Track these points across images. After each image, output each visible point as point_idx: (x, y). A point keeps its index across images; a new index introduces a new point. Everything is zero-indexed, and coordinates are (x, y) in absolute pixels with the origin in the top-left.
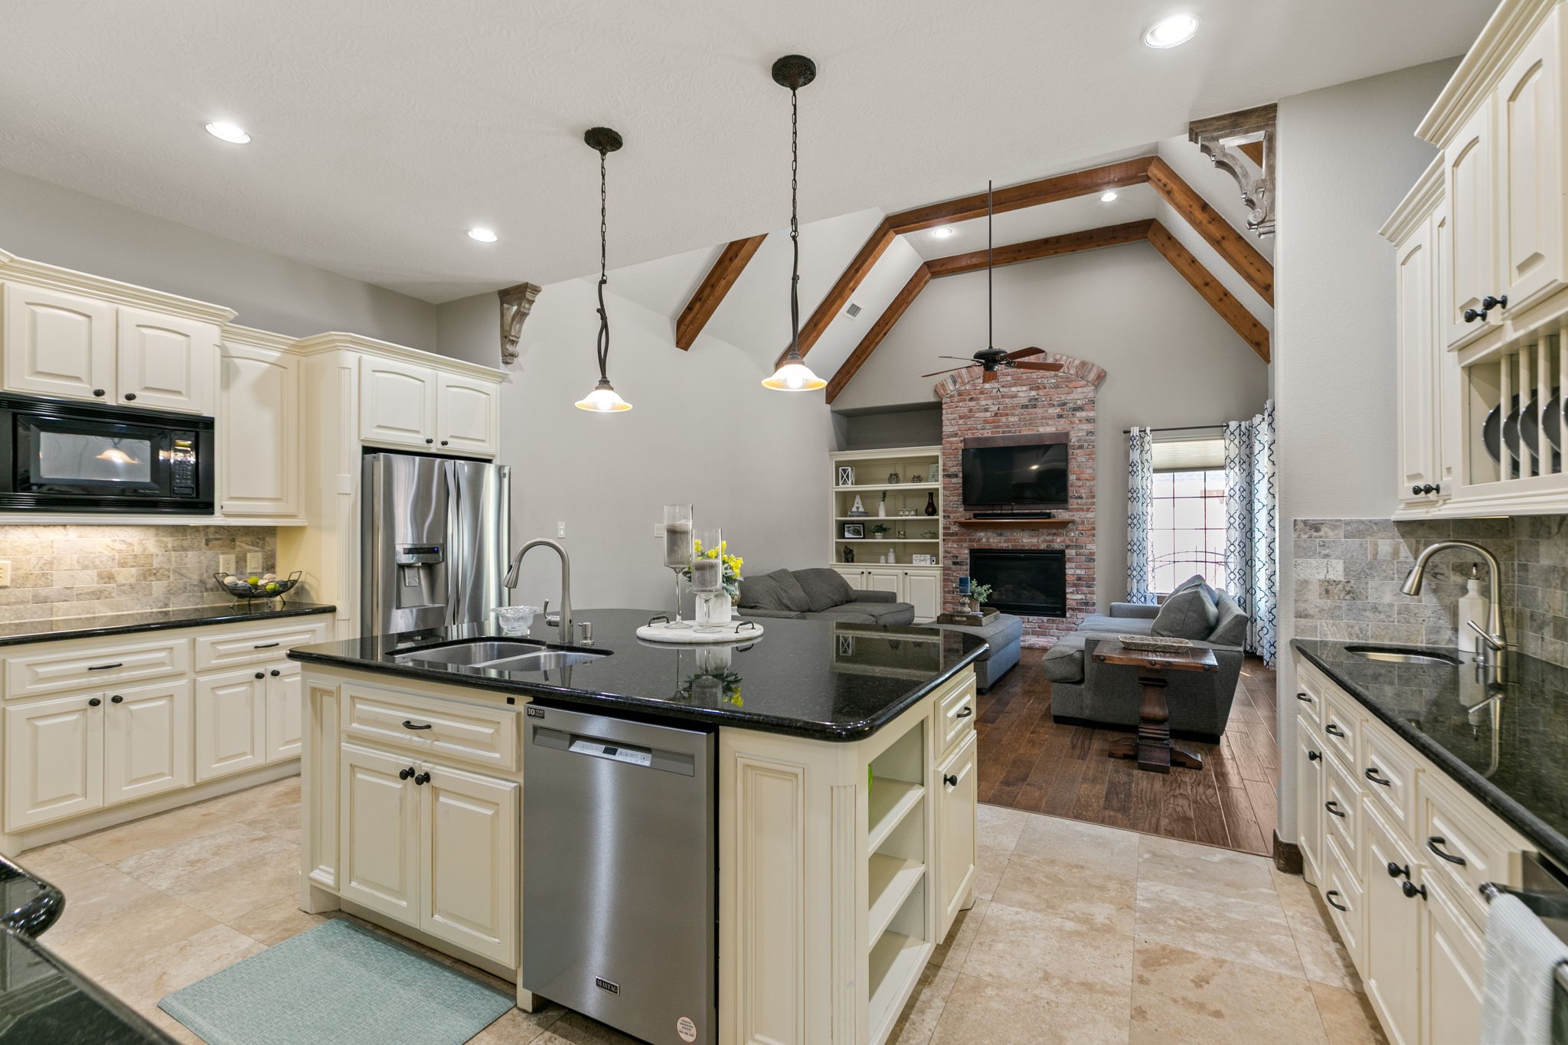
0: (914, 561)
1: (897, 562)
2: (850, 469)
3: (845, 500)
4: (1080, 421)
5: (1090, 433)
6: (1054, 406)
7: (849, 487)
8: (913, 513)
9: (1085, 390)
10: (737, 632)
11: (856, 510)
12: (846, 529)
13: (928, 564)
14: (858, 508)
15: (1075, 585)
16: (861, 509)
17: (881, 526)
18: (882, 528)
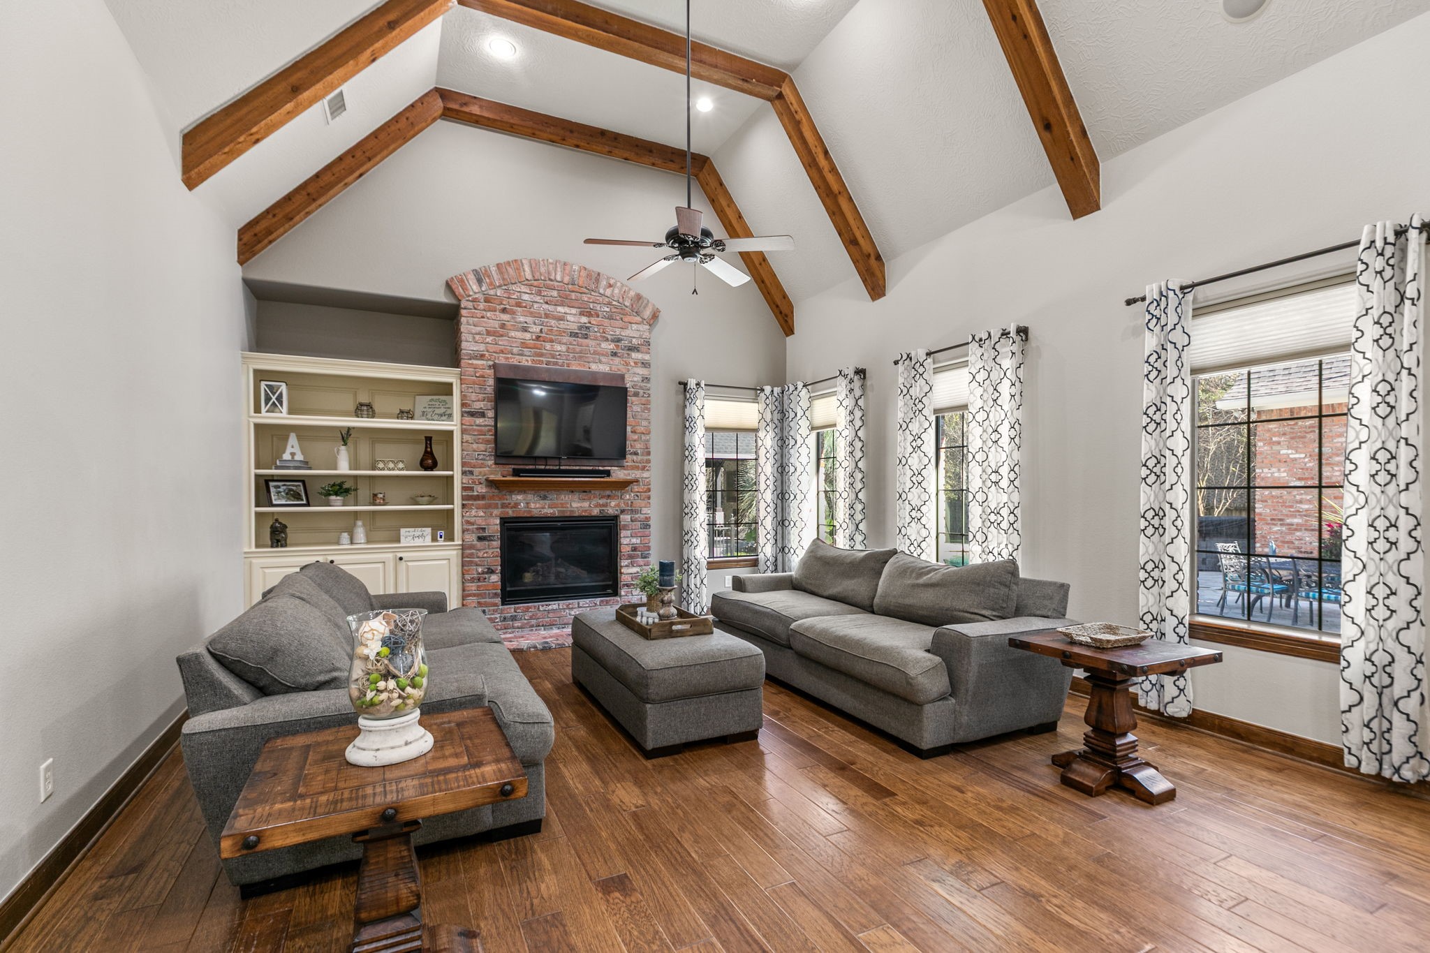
0: (402, 539)
1: (368, 542)
2: (283, 388)
3: (269, 438)
4: (635, 363)
5: (646, 379)
6: (607, 340)
7: (282, 417)
8: (401, 465)
9: (641, 327)
11: (289, 458)
12: (272, 490)
13: (428, 541)
14: (293, 454)
15: (630, 557)
16: (299, 457)
17: (340, 485)
18: (340, 488)
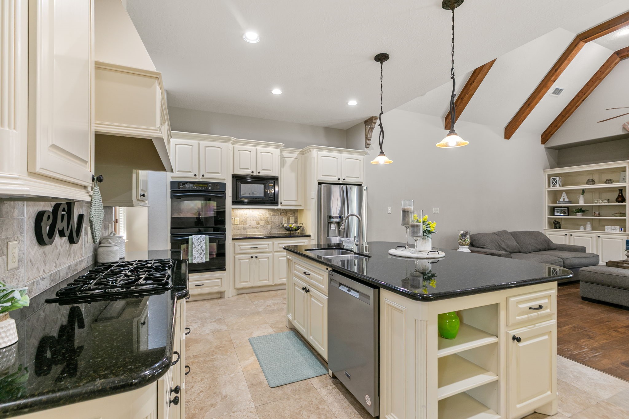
0: (606, 230)
1: (593, 230)
2: (558, 178)
3: (555, 195)
7: (557, 188)
8: (605, 201)
10: (428, 255)
11: (563, 200)
12: (555, 211)
13: (618, 231)
14: (564, 199)
16: (567, 200)
17: (581, 209)
18: (581, 210)
